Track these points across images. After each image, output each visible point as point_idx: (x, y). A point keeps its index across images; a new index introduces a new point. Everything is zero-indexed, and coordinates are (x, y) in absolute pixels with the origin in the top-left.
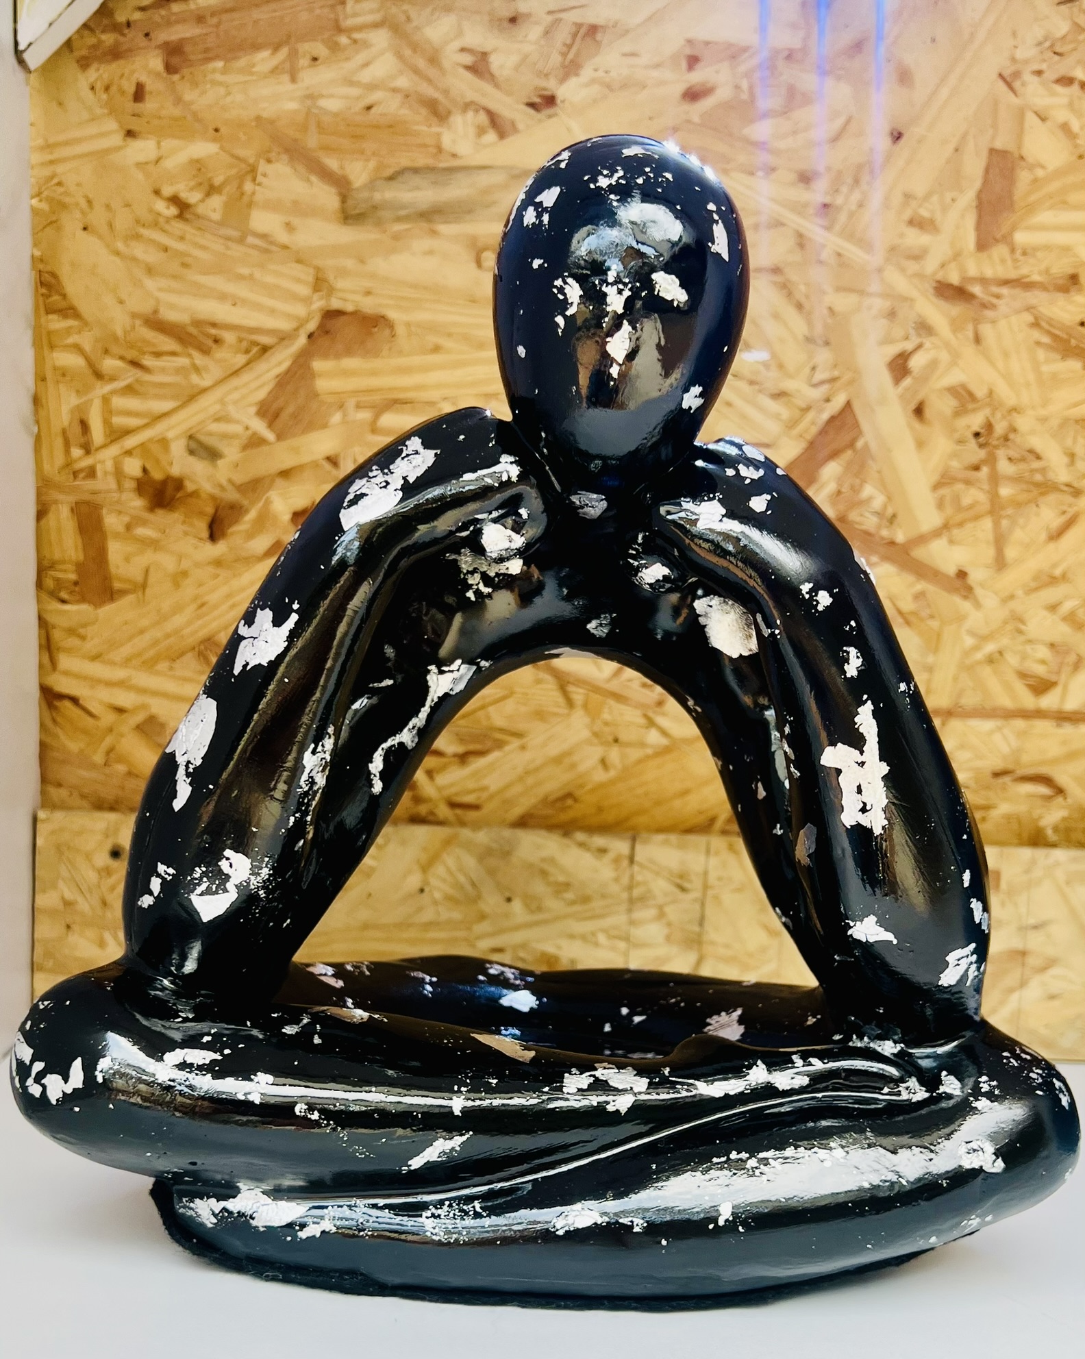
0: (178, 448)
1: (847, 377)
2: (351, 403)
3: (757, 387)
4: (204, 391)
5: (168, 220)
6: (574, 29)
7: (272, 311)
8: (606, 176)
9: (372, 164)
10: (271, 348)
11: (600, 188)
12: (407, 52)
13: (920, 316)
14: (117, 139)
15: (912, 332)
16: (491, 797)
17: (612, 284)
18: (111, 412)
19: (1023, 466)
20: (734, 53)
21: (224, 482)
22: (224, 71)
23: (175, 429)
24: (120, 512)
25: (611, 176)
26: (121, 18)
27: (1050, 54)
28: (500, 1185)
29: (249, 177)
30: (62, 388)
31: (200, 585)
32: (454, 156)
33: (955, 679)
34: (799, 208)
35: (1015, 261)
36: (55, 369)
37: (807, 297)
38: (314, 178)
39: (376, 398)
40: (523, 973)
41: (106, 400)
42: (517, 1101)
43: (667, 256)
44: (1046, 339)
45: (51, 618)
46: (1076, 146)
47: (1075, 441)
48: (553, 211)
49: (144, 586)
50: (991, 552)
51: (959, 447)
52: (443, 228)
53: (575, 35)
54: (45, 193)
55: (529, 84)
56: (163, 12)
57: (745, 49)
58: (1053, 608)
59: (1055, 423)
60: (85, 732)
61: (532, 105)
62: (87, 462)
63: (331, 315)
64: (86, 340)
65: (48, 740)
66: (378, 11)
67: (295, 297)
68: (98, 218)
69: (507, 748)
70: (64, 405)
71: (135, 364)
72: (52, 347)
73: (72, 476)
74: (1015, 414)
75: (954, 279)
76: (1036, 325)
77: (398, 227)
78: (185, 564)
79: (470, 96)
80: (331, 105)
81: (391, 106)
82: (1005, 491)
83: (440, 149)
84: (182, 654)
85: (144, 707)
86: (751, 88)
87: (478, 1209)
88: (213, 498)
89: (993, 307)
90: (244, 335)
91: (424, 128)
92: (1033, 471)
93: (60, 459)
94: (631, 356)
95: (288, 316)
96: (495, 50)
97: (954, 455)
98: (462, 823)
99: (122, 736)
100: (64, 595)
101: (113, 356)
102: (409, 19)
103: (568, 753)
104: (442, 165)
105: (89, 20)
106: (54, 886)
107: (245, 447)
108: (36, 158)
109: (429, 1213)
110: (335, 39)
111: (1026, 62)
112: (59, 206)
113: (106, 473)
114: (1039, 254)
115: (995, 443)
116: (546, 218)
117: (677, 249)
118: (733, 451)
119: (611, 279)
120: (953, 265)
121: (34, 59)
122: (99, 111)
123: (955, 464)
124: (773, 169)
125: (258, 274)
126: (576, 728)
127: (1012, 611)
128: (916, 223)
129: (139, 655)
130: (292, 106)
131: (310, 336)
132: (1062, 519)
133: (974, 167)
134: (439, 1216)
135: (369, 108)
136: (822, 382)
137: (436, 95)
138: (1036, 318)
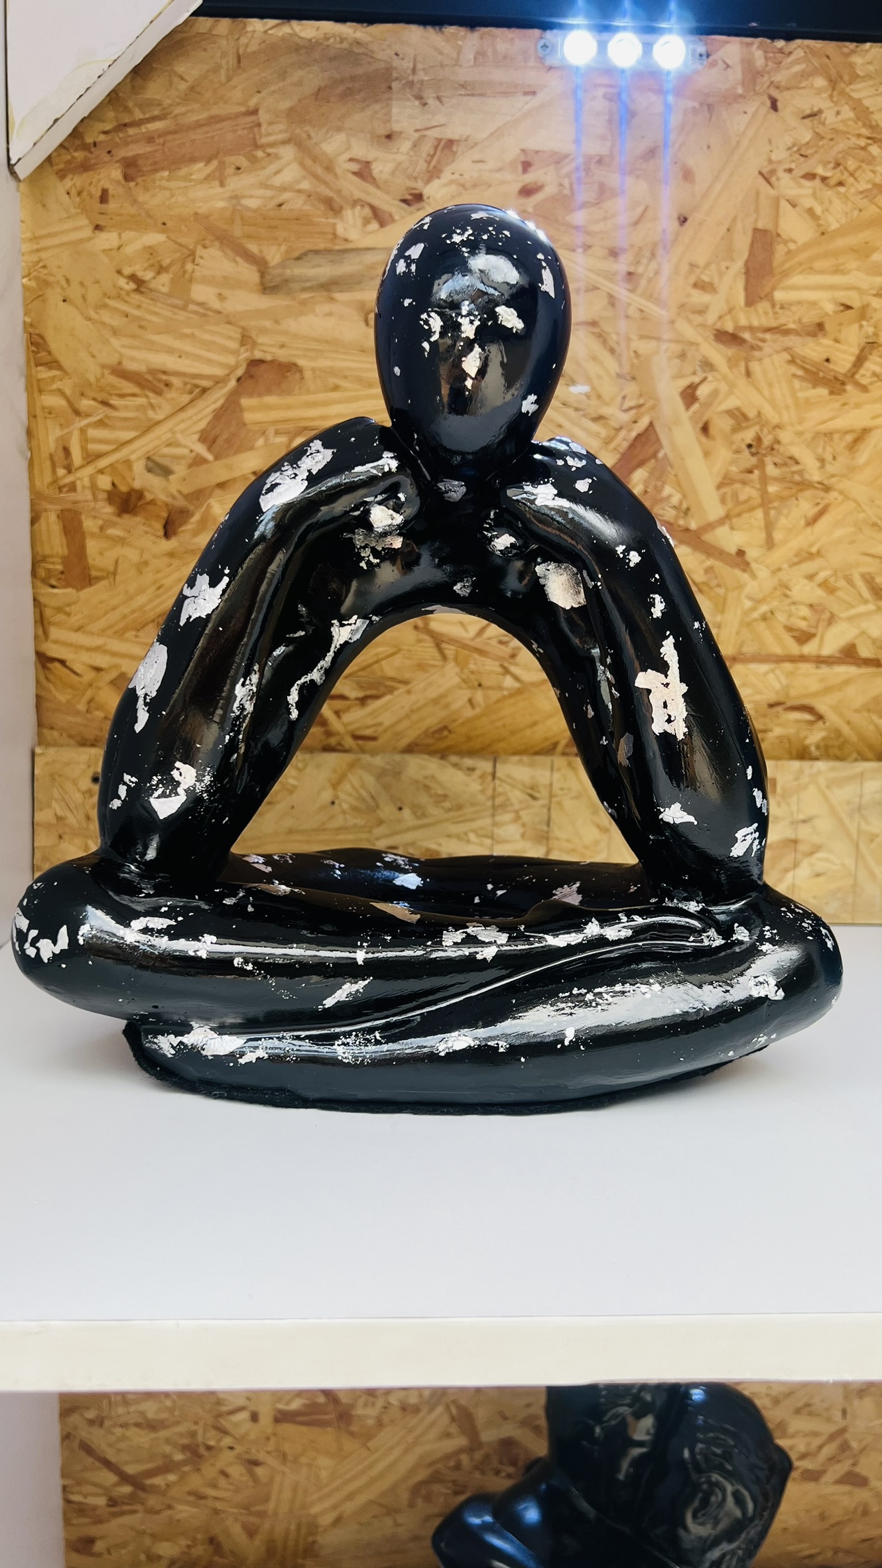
0: (139, 467)
1: (649, 404)
2: (271, 431)
3: (581, 413)
4: (158, 423)
5: (128, 294)
6: (436, 143)
7: (209, 362)
8: (459, 234)
9: (283, 248)
10: (209, 389)
11: (454, 243)
12: (309, 162)
13: (704, 357)
14: (88, 232)
15: (698, 368)
16: (385, 731)
17: (465, 316)
18: (86, 441)
19: (785, 469)
20: (558, 159)
21: (176, 494)
22: (169, 180)
23: (136, 453)
24: (95, 517)
25: (463, 234)
26: (89, 140)
27: (797, 156)
28: (395, 1019)
29: (190, 258)
30: (50, 423)
31: (158, 572)
32: (346, 240)
33: (738, 633)
34: (610, 276)
35: (775, 313)
36: (43, 408)
37: (618, 343)
38: (238, 259)
39: (290, 426)
40: (411, 860)
41: (83, 431)
42: (408, 953)
43: (506, 296)
44: (800, 373)
45: (42, 599)
46: (819, 225)
47: (824, 449)
48: (418, 262)
49: (115, 573)
50: (763, 535)
51: (736, 456)
52: (339, 296)
53: (436, 148)
54: (35, 273)
55: (402, 185)
56: (121, 135)
57: (566, 156)
58: (811, 577)
59: (808, 436)
60: (72, 687)
61: (404, 201)
62: (70, 479)
63: (254, 363)
64: (67, 386)
65: (43, 693)
66: (286, 132)
67: (226, 350)
68: (75, 292)
69: (396, 693)
70: (51, 436)
71: (105, 403)
72: (40, 391)
73: (57, 490)
74: (777, 430)
75: (729, 327)
76: (792, 362)
77: (305, 296)
78: (146, 556)
79: (358, 195)
80: (252, 203)
81: (297, 204)
82: (772, 489)
83: (335, 235)
84: (146, 624)
85: (116, 666)
86: (571, 185)
87: (378, 1038)
88: (167, 505)
89: (760, 349)
90: (187, 380)
91: (324, 220)
92: (793, 473)
93: (48, 478)
94: (482, 372)
95: (221, 365)
96: (376, 159)
97: (733, 462)
98: (363, 751)
99: (100, 688)
100: (53, 582)
101: (87, 398)
102: (309, 137)
103: (444, 696)
104: (337, 248)
105: (66, 140)
106: (49, 806)
107: (190, 466)
108: (26, 247)
109: (340, 1042)
110: (253, 153)
111: (780, 162)
112: (45, 283)
113: (84, 487)
114: (794, 308)
115: (763, 452)
116: (413, 267)
117: (514, 290)
118: (563, 447)
119: (464, 312)
120: (728, 317)
121: (23, 171)
122: (73, 211)
123: (734, 469)
124: (590, 247)
125: (197, 333)
126: (449, 677)
127: (780, 580)
128: (700, 285)
129: (111, 627)
130: (221, 204)
131: (239, 380)
132: (816, 510)
133: (742, 243)
134: (348, 1043)
135: (280, 205)
136: (631, 408)
137: (330, 194)
138: (792, 356)
